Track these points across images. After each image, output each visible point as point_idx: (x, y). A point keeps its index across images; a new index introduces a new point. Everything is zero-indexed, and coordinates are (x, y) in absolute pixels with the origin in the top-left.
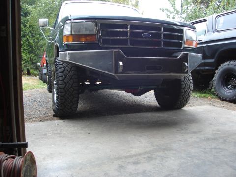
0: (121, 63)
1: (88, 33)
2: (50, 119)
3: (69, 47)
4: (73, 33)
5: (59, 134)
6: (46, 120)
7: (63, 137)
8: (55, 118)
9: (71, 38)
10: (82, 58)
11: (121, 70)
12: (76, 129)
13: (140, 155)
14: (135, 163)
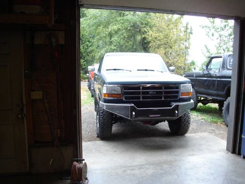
0: (134, 113)
1: (116, 93)
2: (95, 140)
3: (106, 101)
4: (108, 92)
5: (99, 151)
6: (92, 140)
7: (101, 153)
8: (98, 139)
9: (107, 95)
10: (112, 108)
11: (134, 117)
12: (108, 148)
13: (136, 166)
14: (132, 170)
